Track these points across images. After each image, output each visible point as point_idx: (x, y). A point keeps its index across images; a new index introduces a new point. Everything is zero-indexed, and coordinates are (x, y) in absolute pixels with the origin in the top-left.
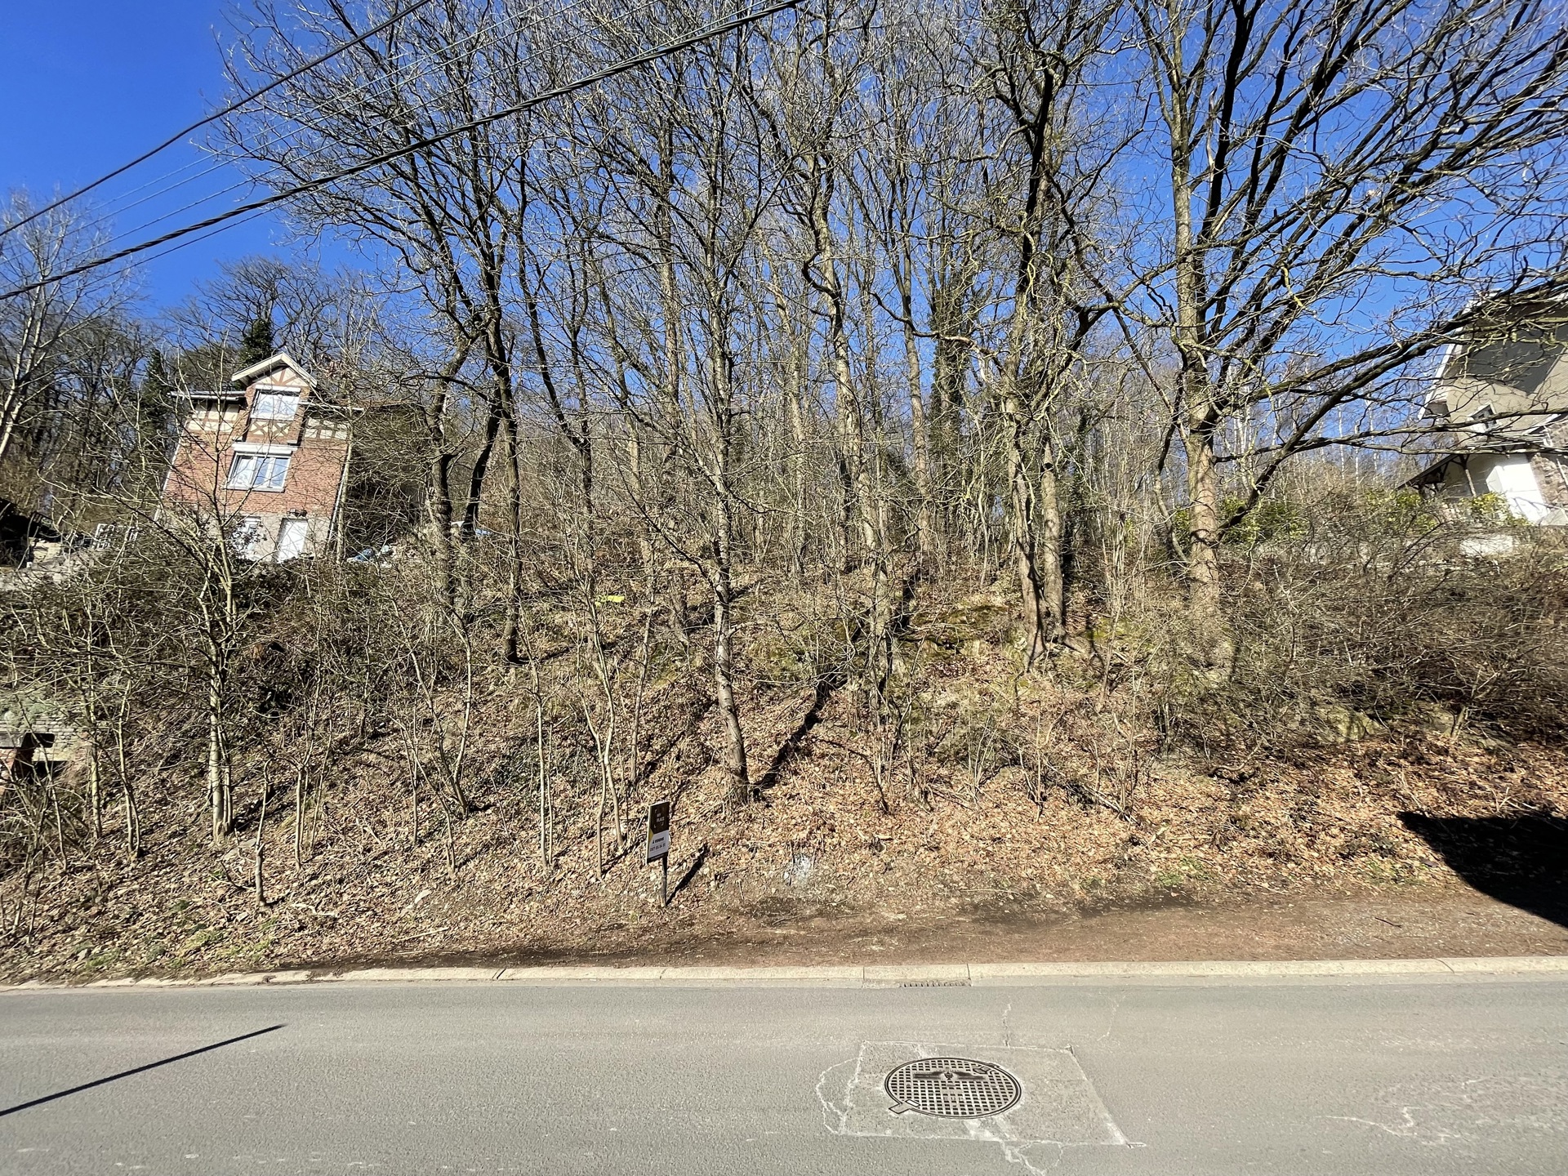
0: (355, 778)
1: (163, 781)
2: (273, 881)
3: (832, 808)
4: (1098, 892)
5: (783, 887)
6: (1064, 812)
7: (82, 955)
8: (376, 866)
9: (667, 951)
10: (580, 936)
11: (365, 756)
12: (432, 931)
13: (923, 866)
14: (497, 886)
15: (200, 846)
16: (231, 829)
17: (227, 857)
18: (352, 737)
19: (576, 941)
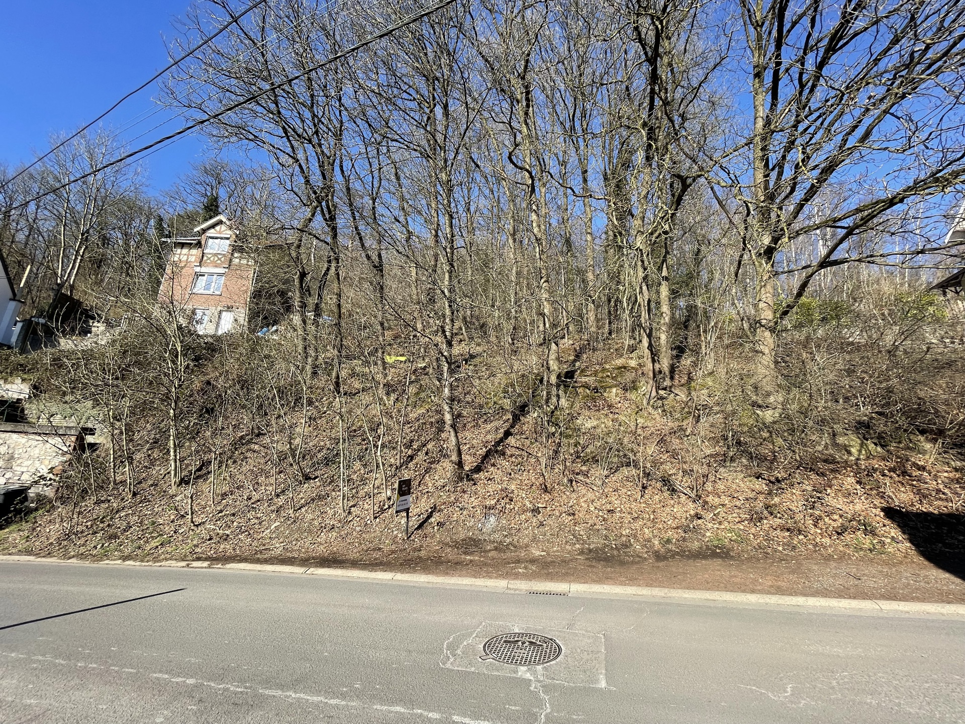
0: (246, 458)
1: (149, 456)
2: (200, 513)
3: (513, 487)
4: (670, 546)
5: (476, 532)
6: (656, 496)
7: (99, 547)
8: (253, 508)
9: (401, 564)
10: (356, 553)
11: (252, 446)
12: (278, 545)
13: (563, 525)
14: (316, 523)
15: (165, 492)
16: (180, 484)
17: (178, 498)
18: (247, 435)
19: (354, 555)
